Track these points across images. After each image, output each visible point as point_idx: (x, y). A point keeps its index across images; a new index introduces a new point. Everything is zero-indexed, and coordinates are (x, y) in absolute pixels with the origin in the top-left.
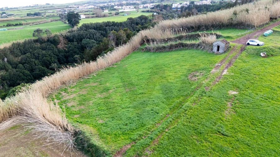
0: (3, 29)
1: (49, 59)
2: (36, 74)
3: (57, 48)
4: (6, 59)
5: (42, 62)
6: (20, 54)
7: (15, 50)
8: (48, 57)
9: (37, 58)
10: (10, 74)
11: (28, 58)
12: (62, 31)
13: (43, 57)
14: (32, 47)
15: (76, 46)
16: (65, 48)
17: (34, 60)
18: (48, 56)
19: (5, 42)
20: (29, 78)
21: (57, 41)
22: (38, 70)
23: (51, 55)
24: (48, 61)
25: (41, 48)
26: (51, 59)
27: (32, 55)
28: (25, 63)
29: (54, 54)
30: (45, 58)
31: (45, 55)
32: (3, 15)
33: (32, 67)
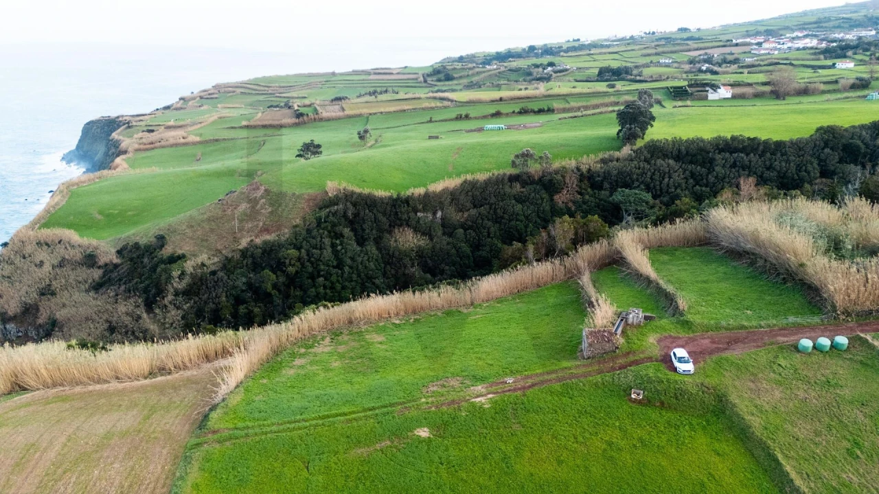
0: (497, 126)
1: (521, 226)
2: (480, 256)
3: (552, 200)
4: (439, 214)
5: (506, 231)
6: (468, 205)
7: (462, 197)
8: (522, 221)
9: (497, 220)
10: (433, 247)
11: (479, 218)
12: (585, 156)
13: (510, 221)
14: (499, 193)
15: (602, 202)
16: (570, 204)
17: (490, 223)
18: (522, 218)
19: (450, 177)
20: (464, 264)
21: (557, 185)
22: (488, 248)
23: (530, 217)
24: (517, 231)
25: (517, 196)
26: (526, 227)
27: (492, 212)
28: (471, 227)
29: (539, 217)
30: (513, 223)
31: (518, 214)
32: (545, 71)
33: (479, 240)
